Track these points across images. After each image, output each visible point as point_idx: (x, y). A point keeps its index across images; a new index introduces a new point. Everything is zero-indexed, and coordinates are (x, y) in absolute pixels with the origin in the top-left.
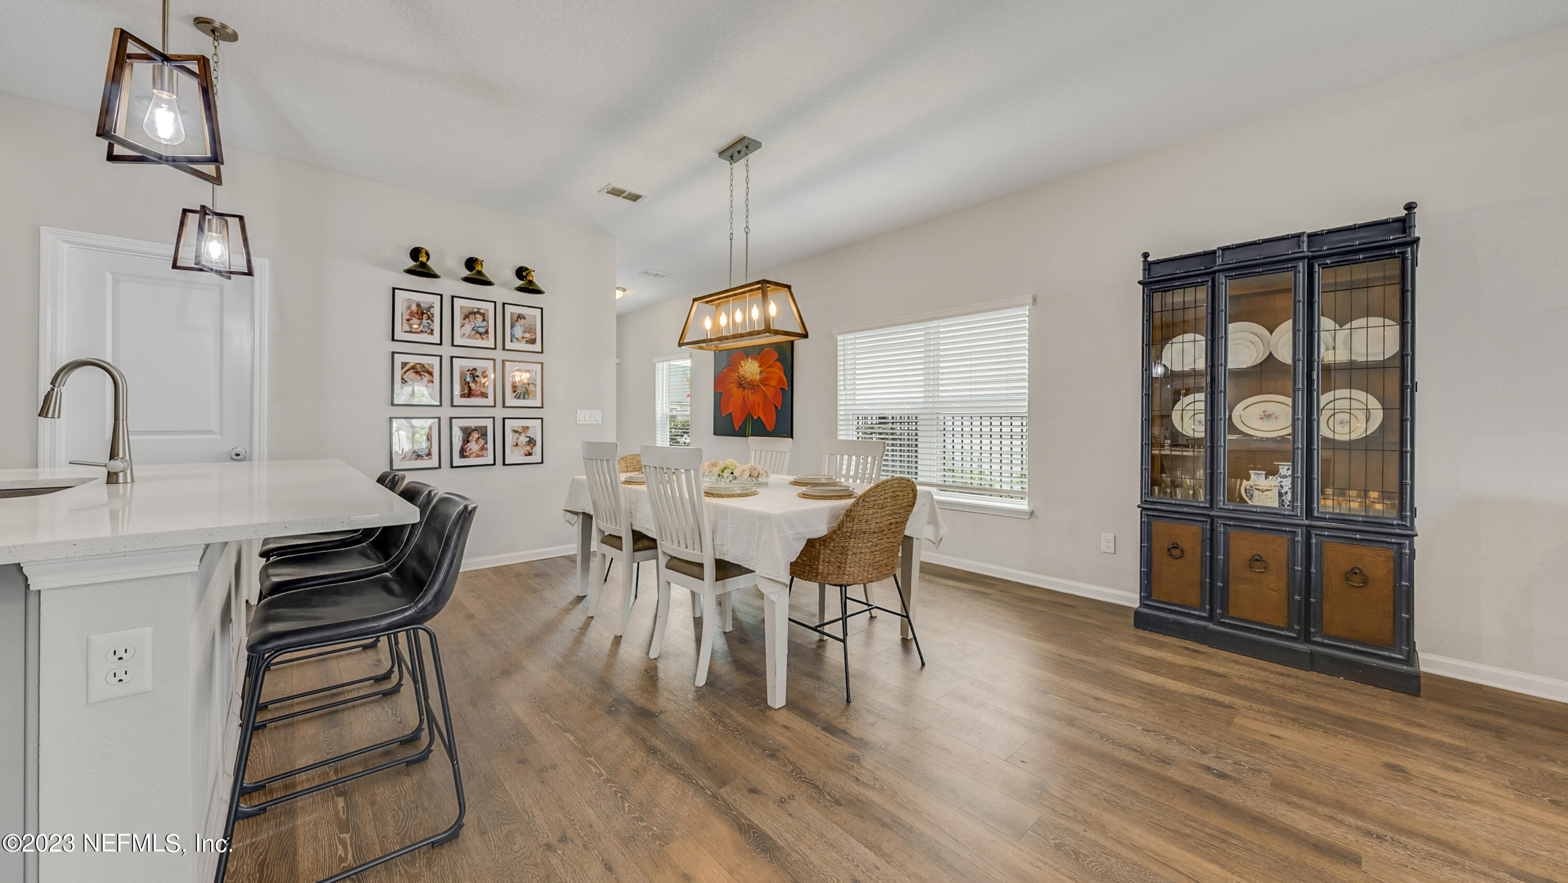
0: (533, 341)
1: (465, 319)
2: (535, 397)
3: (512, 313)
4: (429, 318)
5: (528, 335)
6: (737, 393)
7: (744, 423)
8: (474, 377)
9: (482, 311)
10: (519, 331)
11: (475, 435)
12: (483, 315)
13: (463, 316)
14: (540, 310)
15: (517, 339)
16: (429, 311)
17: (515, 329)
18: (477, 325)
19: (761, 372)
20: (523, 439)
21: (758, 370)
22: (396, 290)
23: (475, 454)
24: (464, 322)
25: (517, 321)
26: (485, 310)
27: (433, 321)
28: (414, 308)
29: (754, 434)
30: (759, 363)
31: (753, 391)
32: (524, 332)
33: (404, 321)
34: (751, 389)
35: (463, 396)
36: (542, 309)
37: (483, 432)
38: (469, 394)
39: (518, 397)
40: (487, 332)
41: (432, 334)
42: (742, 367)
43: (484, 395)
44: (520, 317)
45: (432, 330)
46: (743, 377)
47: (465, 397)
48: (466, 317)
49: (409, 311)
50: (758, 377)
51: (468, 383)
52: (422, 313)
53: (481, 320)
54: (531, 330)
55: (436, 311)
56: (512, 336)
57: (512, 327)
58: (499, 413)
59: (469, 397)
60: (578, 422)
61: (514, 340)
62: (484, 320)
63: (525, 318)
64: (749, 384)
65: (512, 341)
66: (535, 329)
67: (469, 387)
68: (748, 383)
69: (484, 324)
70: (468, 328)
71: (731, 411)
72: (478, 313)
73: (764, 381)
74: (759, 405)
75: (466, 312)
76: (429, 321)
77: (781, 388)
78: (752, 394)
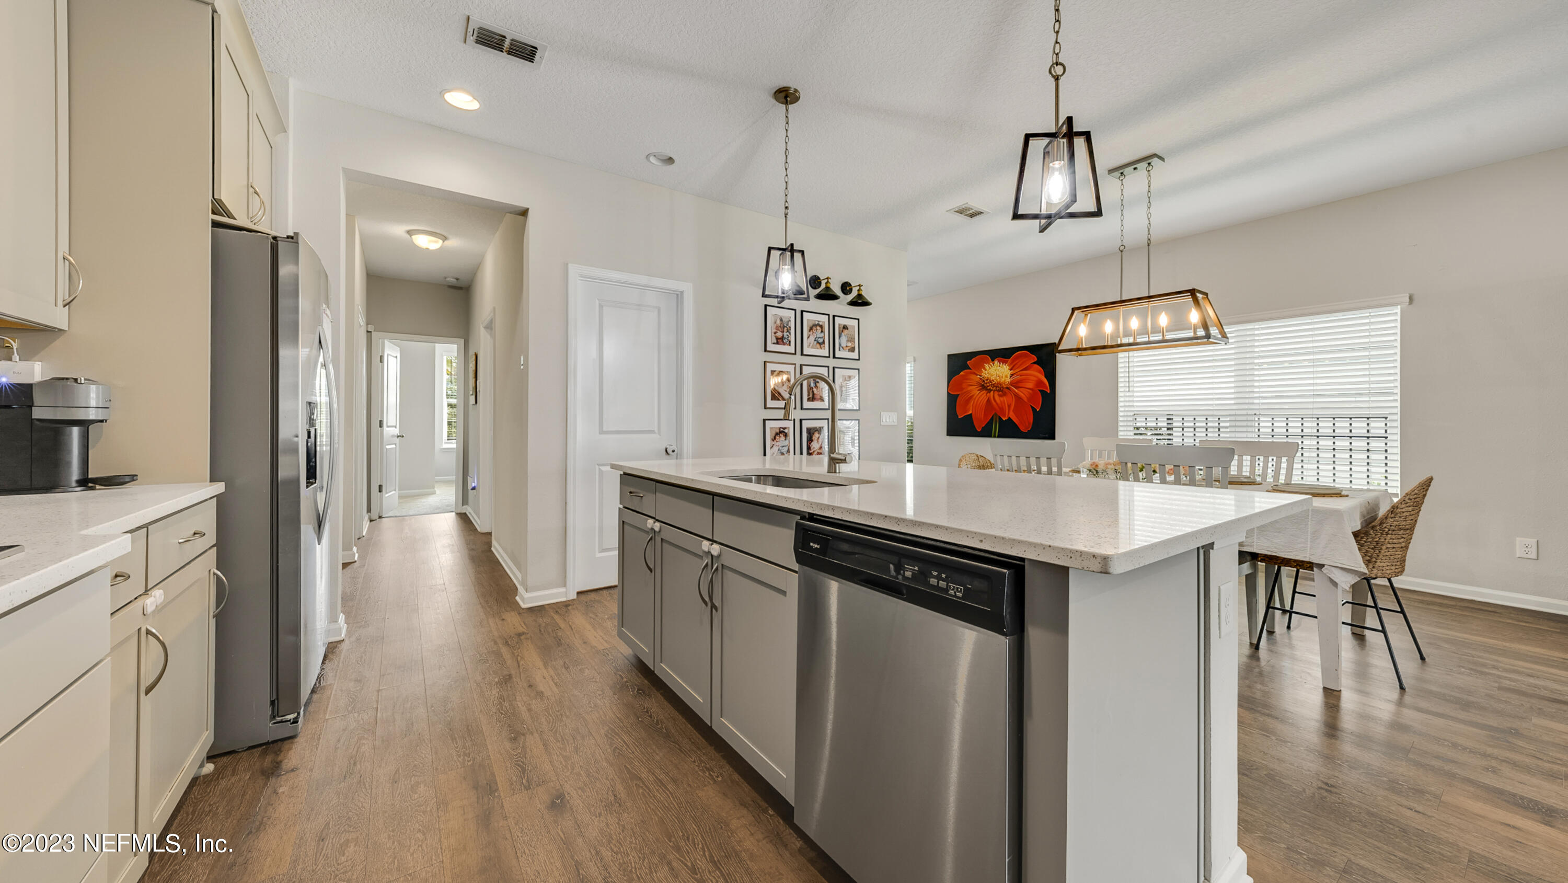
0: (852, 350)
1: (810, 331)
2: (855, 401)
3: (839, 325)
4: (788, 331)
5: (849, 344)
6: (980, 397)
7: (990, 424)
8: (816, 383)
9: (821, 323)
10: (844, 339)
11: (817, 437)
12: (821, 327)
13: (809, 328)
14: (857, 321)
15: (843, 348)
16: (787, 325)
17: (841, 338)
18: (818, 336)
19: (1012, 375)
20: (846, 441)
21: (1009, 373)
22: (768, 307)
23: (816, 453)
24: (809, 333)
25: (842, 331)
26: (822, 322)
27: (790, 333)
28: (778, 322)
29: (1002, 435)
30: (1009, 365)
31: (1001, 393)
32: (848, 341)
33: (773, 334)
34: (998, 391)
35: (809, 400)
36: (858, 319)
37: (822, 433)
38: (813, 398)
39: (842, 401)
40: (824, 342)
41: (790, 345)
42: (985, 370)
43: (823, 400)
44: (845, 327)
45: (790, 342)
46: (987, 380)
47: (810, 401)
48: (811, 329)
49: (775, 325)
50: (1008, 380)
51: (812, 388)
52: (783, 326)
53: (820, 331)
54: (851, 340)
55: (792, 325)
56: (840, 345)
57: (840, 337)
59: (813, 401)
60: (882, 424)
61: (841, 348)
62: (822, 331)
63: (847, 329)
64: (996, 387)
65: (839, 350)
66: (854, 339)
67: (813, 392)
68: (994, 385)
69: (822, 335)
70: (812, 338)
71: (970, 412)
72: (818, 325)
73: (1016, 384)
74: (1009, 406)
75: (811, 324)
76: (788, 333)
77: (1040, 391)
78: (1000, 396)
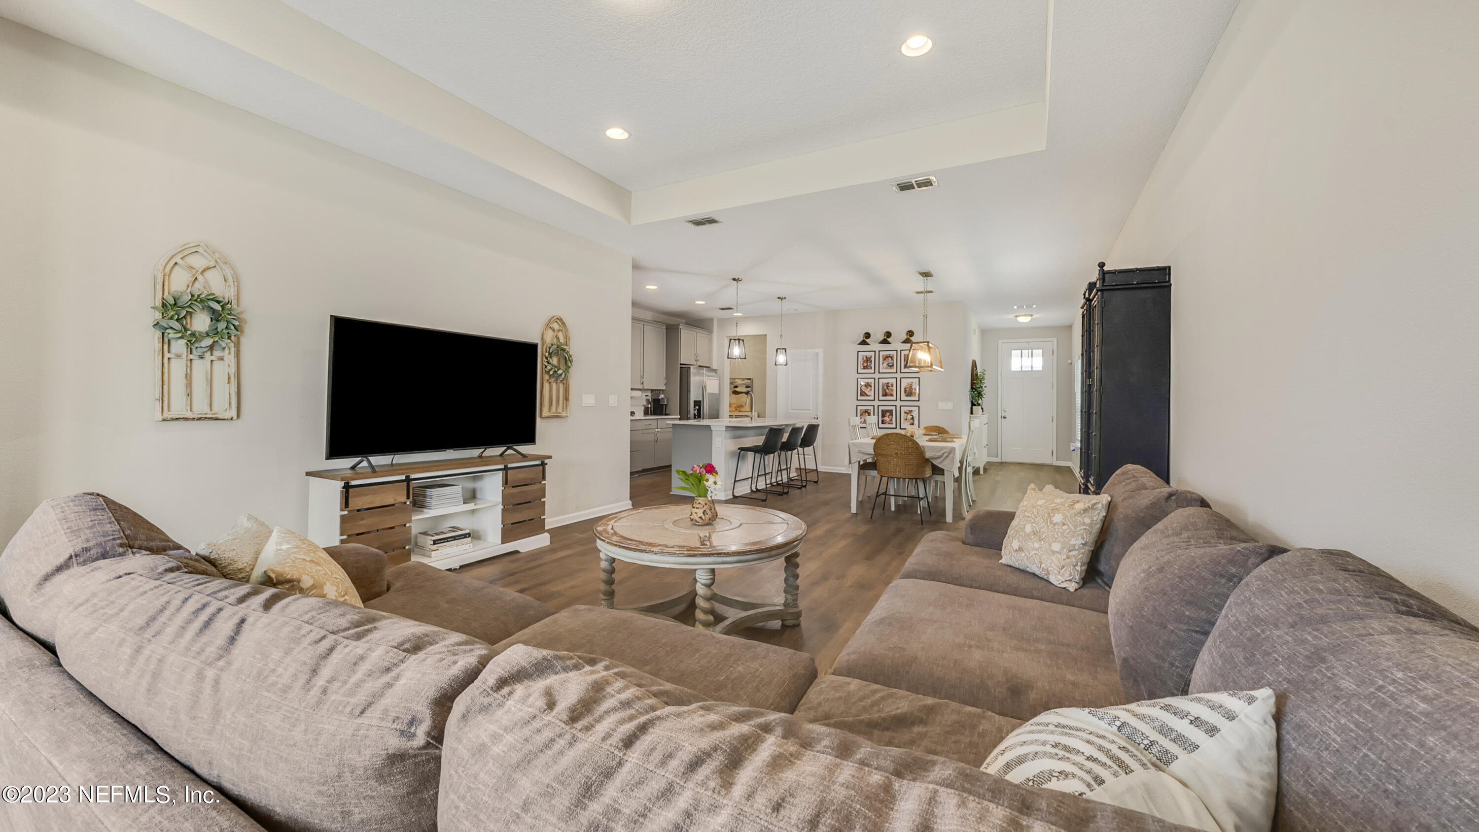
2: (915, 395)
3: (903, 354)
4: (870, 362)
8: (888, 386)
11: (888, 414)
12: (892, 357)
15: (906, 367)
16: (870, 359)
17: (905, 362)
18: (889, 362)
20: (909, 417)
22: (858, 353)
24: (884, 361)
25: (905, 358)
26: (892, 355)
27: (872, 363)
28: (864, 359)
33: (862, 365)
35: (883, 396)
37: (891, 412)
38: (885, 395)
39: (907, 396)
40: (893, 365)
43: (892, 395)
45: (872, 368)
48: (884, 359)
49: (863, 361)
51: (885, 390)
52: (868, 360)
56: (904, 366)
58: (898, 403)
60: (939, 408)
62: (892, 360)
70: (885, 364)
72: (889, 357)
75: (885, 357)
76: (870, 364)
